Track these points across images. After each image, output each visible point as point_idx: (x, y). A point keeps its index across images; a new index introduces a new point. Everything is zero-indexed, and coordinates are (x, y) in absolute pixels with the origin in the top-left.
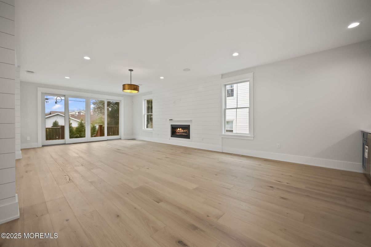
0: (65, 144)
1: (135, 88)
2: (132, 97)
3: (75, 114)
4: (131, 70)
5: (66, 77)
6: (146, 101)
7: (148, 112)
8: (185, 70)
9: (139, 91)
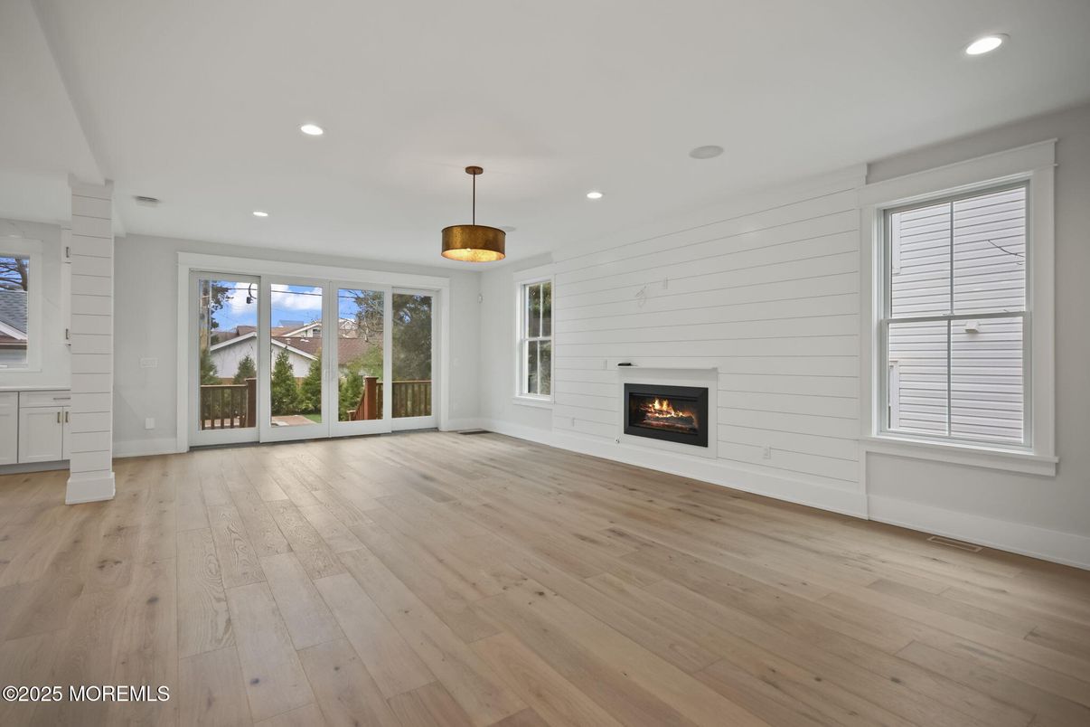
0: (256, 444)
1: (490, 239)
2: (477, 275)
3: (304, 334)
4: (474, 171)
5: (255, 213)
6: (527, 289)
7: (534, 331)
8: (697, 154)
9: (503, 252)
